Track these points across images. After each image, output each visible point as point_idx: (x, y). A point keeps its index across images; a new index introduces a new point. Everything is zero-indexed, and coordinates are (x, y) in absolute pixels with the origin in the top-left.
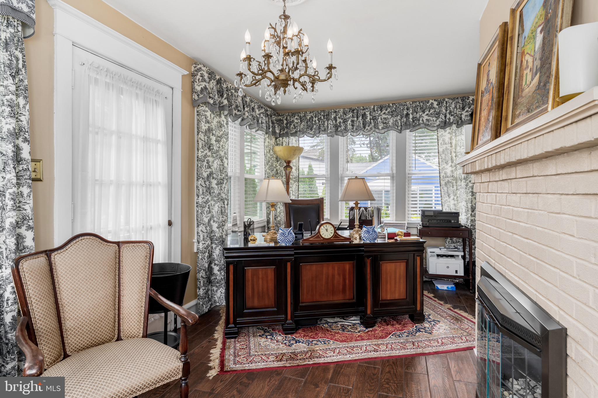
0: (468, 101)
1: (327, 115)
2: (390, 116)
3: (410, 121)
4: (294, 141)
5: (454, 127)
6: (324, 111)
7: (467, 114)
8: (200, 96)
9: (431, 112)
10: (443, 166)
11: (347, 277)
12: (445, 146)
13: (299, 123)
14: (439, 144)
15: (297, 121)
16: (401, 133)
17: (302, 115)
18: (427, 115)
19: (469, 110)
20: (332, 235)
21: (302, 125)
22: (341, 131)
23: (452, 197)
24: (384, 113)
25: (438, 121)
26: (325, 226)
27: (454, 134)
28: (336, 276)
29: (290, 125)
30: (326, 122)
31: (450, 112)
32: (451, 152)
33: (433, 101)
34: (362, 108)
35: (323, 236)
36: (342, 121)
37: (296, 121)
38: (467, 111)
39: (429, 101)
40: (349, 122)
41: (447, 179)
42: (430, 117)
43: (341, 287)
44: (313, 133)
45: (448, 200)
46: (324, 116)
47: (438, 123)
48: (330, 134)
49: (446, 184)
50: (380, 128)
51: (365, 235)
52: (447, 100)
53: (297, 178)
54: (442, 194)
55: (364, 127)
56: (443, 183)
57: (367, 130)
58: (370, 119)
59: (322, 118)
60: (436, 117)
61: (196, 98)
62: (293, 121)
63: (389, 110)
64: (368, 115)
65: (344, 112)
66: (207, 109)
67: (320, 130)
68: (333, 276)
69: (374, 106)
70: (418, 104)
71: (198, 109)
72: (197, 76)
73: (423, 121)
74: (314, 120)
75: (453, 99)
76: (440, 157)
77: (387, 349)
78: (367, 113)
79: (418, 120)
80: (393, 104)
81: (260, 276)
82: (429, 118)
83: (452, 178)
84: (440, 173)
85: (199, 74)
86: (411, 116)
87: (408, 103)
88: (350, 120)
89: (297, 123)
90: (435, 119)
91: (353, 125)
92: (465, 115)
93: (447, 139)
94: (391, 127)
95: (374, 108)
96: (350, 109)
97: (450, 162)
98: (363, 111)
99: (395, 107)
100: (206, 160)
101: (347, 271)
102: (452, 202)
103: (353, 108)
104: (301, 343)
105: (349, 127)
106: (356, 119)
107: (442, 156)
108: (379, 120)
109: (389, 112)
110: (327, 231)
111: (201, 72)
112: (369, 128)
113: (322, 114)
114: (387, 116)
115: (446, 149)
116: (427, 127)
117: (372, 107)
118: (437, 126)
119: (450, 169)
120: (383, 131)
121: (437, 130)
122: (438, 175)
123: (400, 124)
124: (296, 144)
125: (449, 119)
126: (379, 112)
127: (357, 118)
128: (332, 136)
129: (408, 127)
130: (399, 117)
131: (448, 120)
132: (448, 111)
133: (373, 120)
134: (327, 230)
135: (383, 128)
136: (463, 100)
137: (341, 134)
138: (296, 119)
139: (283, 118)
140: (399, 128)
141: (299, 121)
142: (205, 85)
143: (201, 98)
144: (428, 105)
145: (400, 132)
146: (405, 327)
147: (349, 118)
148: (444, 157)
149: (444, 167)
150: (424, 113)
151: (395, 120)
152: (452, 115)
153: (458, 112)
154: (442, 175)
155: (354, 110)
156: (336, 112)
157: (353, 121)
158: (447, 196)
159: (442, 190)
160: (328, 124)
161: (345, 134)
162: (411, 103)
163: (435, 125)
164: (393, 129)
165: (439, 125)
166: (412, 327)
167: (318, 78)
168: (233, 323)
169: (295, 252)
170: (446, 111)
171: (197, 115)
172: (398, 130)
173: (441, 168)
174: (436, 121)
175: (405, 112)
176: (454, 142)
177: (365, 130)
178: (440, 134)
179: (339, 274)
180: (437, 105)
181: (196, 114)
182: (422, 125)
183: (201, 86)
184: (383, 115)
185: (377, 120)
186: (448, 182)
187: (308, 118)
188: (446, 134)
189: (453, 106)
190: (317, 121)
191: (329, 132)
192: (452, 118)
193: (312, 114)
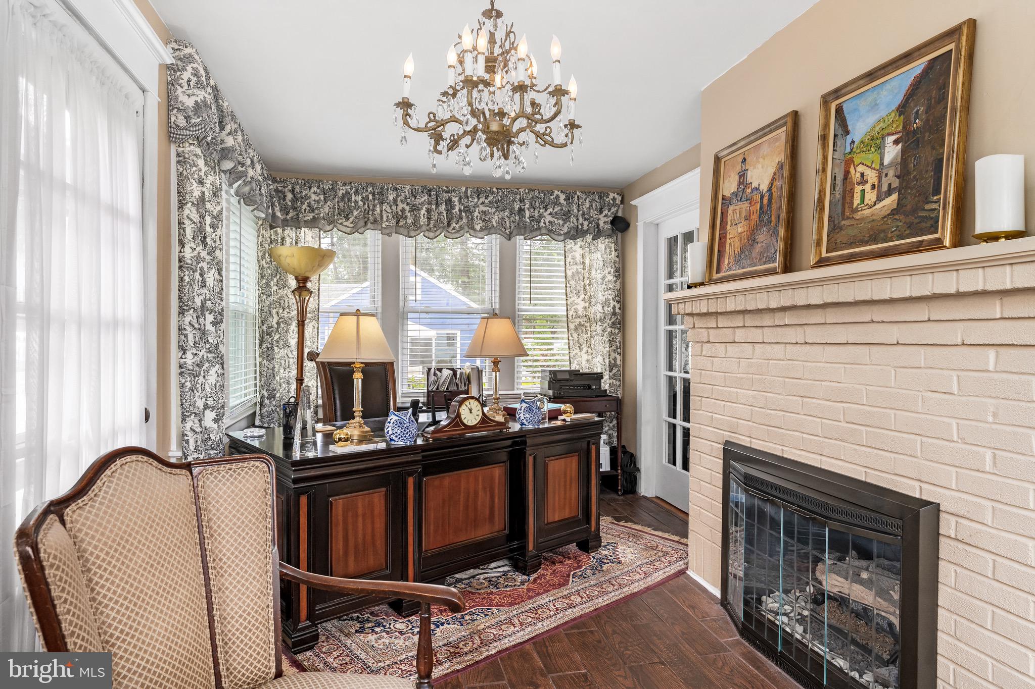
0: (607, 200)
1: (381, 193)
2: (494, 210)
3: (526, 222)
4: (309, 238)
5: (589, 238)
6: (373, 185)
7: (606, 219)
8: (193, 121)
9: (556, 210)
10: (572, 299)
11: (496, 491)
12: (575, 267)
13: (322, 203)
14: (568, 264)
15: (317, 198)
16: (510, 240)
17: (326, 187)
18: (550, 214)
19: (609, 214)
20: (479, 419)
21: (326, 206)
22: (406, 227)
23: (585, 349)
24: (483, 203)
25: (565, 226)
26: (467, 403)
27: (587, 249)
28: (481, 493)
29: (302, 203)
30: (378, 206)
31: (583, 215)
32: (584, 278)
33: (559, 193)
34: (444, 188)
35: (465, 421)
36: (407, 208)
37: (314, 197)
38: (606, 215)
39: (553, 192)
40: (423, 212)
41: (578, 320)
42: (554, 219)
43: (487, 512)
44: (352, 225)
45: (579, 354)
46: (374, 194)
47: (565, 230)
48: (387, 231)
49: (576, 329)
50: (478, 227)
51: (527, 415)
52: (578, 193)
53: (316, 313)
54: (571, 345)
55: (449, 224)
56: (572, 326)
57: (454, 229)
58: (460, 210)
59: (371, 197)
60: (563, 220)
61: (182, 122)
62: (307, 197)
63: (491, 198)
64: (457, 203)
65: (412, 192)
66: (198, 151)
67: (368, 221)
68: (476, 493)
69: (467, 188)
70: (536, 193)
71: (180, 149)
72: (185, 73)
73: (545, 223)
74: (353, 200)
75: (588, 194)
76: (568, 285)
77: (584, 600)
78: (453, 199)
79: (536, 222)
80: (497, 189)
81: (360, 512)
82: (552, 220)
83: (585, 319)
84: (567, 311)
85: (189, 68)
86: (527, 214)
87: (521, 190)
88: (424, 208)
89: (318, 202)
90: (561, 222)
91: (429, 219)
92: (604, 221)
93: (578, 258)
94: (495, 228)
95: (466, 192)
96: (424, 188)
97: (582, 293)
98: (447, 195)
99: (500, 194)
100: (198, 269)
101: (497, 481)
102: (585, 357)
103: (430, 186)
104: (446, 625)
105: (423, 221)
106: (434, 207)
107: (571, 283)
108: (476, 214)
109: (490, 202)
110: (471, 413)
111: (192, 65)
112: (457, 226)
113: (370, 189)
114: (488, 208)
115: (578, 272)
116: (550, 234)
117: (464, 189)
118: (565, 234)
119: (583, 304)
120: (481, 235)
121: (564, 240)
122: (565, 314)
123: (508, 225)
124: (315, 242)
125: (582, 225)
126: (476, 200)
127: (437, 205)
128: (389, 235)
129: (523, 230)
130: (507, 213)
131: (580, 227)
132: (581, 212)
133: (465, 212)
134: (471, 410)
135: (482, 230)
136: (600, 197)
137: (405, 232)
138: (315, 193)
139: (284, 187)
140: (507, 232)
141: (322, 198)
142: (205, 98)
143: (195, 124)
144: (552, 197)
145: (508, 237)
146: (580, 561)
147: (422, 204)
148: (573, 286)
149: (574, 301)
150: (546, 210)
151: (500, 216)
152: (585, 219)
153: (593, 213)
154: (571, 313)
155: (430, 191)
156: (396, 189)
157: (429, 211)
158: (577, 347)
159: (570, 338)
160: (381, 211)
161: (412, 233)
162: (527, 191)
163: (562, 232)
164: (498, 231)
165: (569, 232)
166: (590, 560)
167: (551, 140)
168: (308, 618)
169: (423, 456)
170: (578, 211)
171: (179, 162)
172: (505, 235)
173: (569, 303)
174: (563, 225)
175: (517, 207)
176: (587, 262)
177: (450, 230)
178: (568, 247)
179: (484, 488)
180: (565, 200)
181: (174, 159)
182: (544, 231)
183: (193, 99)
184: (480, 207)
185: (471, 213)
186: (580, 325)
187: (340, 193)
188: (576, 248)
189: (587, 204)
190: (361, 203)
191: (384, 226)
192: (586, 223)
193: (348, 187)
